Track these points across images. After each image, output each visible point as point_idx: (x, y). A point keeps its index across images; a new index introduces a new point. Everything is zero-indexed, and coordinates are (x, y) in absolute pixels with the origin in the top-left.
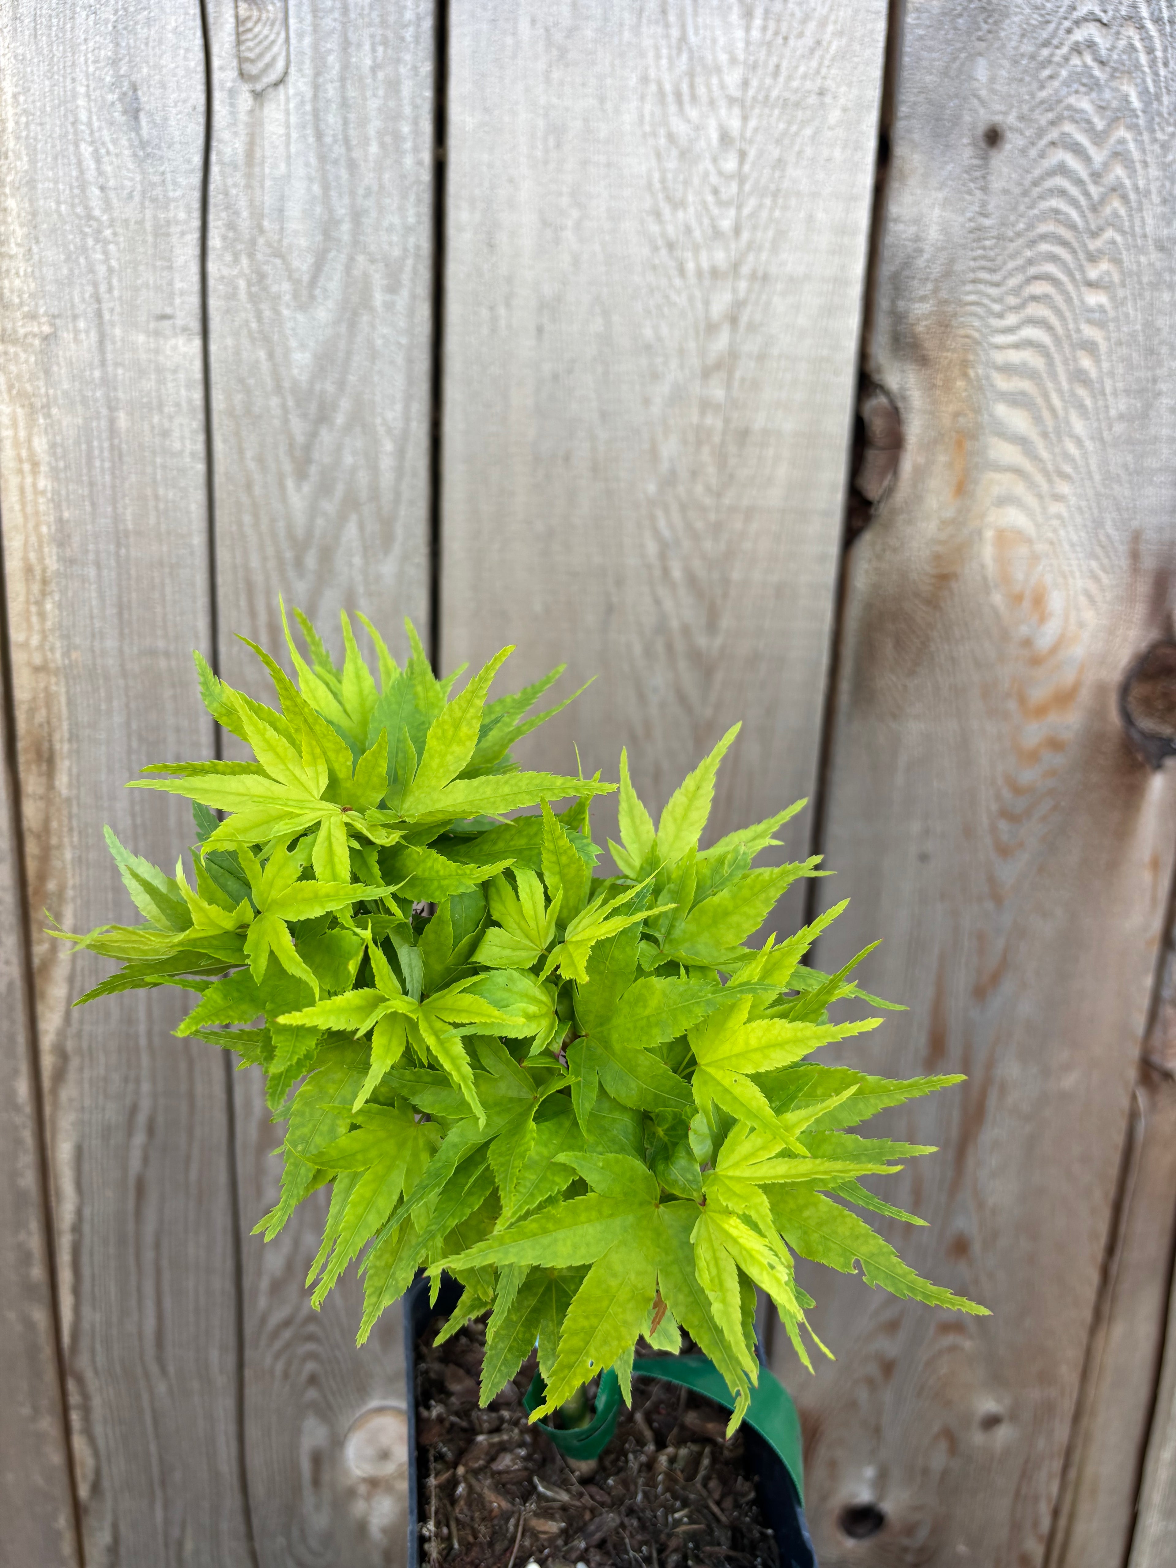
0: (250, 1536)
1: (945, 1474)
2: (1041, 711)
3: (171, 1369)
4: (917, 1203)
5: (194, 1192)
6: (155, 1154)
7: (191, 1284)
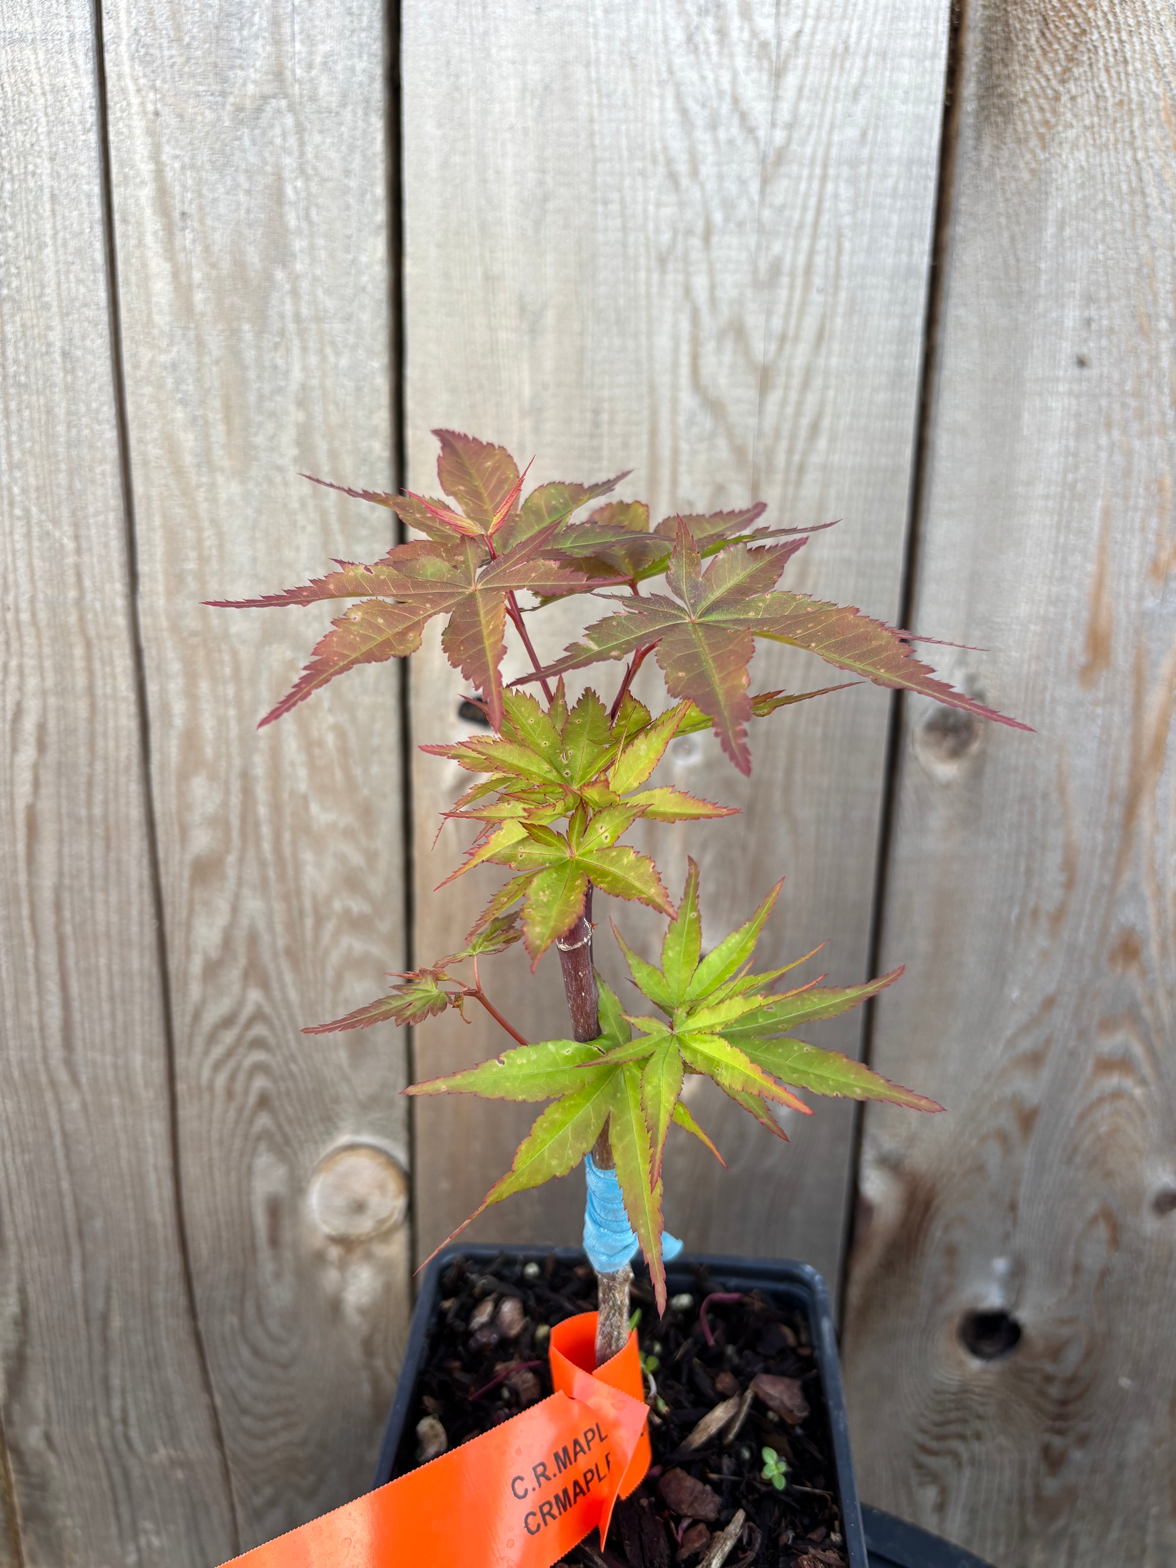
0: (192, 1311)
1: (1104, 1273)
3: (84, 1079)
4: (1069, 885)
5: (100, 831)
6: (47, 777)
7: (102, 961)
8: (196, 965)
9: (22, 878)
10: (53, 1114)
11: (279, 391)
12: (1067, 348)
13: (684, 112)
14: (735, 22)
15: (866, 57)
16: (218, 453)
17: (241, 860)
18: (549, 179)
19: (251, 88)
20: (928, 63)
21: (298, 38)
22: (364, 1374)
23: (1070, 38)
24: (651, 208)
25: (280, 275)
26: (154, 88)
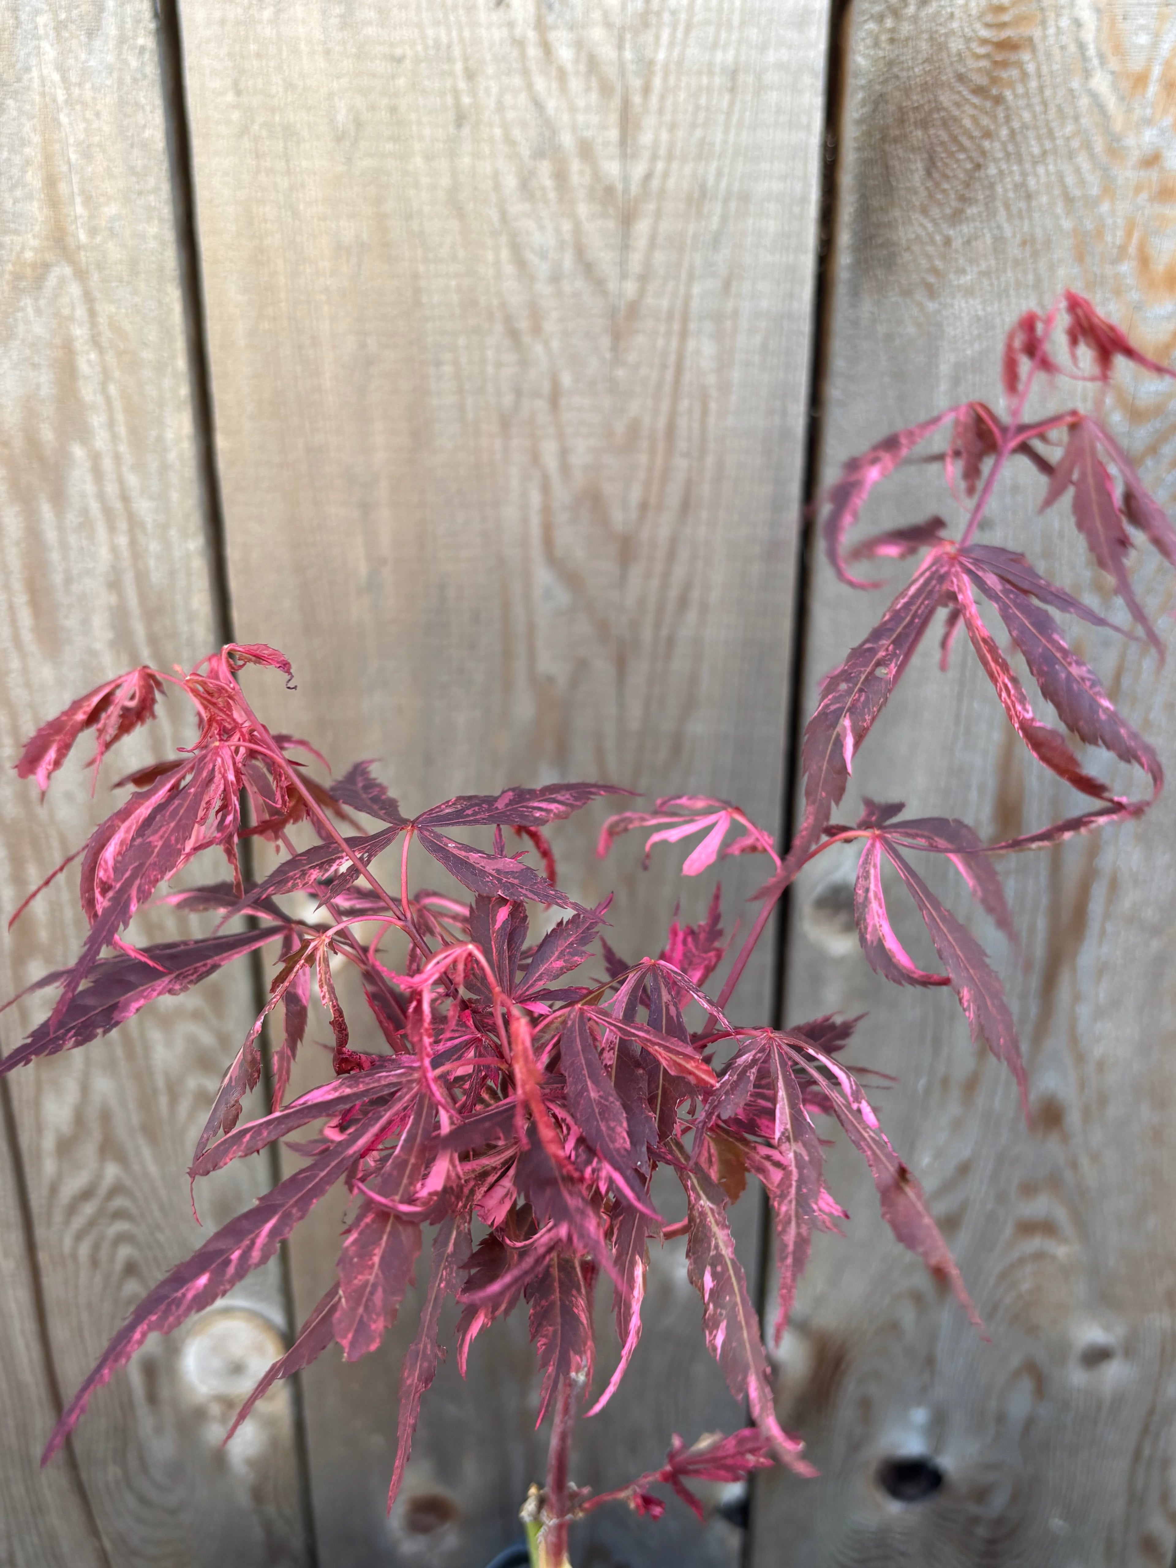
1: (1030, 1423)
8: (49, 1143)
11: (87, 572)
13: (521, 263)
14: (575, 166)
15: (726, 200)
16: (27, 637)
18: (371, 341)
19: (29, 255)
20: (796, 210)
21: (78, 200)
22: (255, 1519)
23: (962, 175)
24: (490, 370)
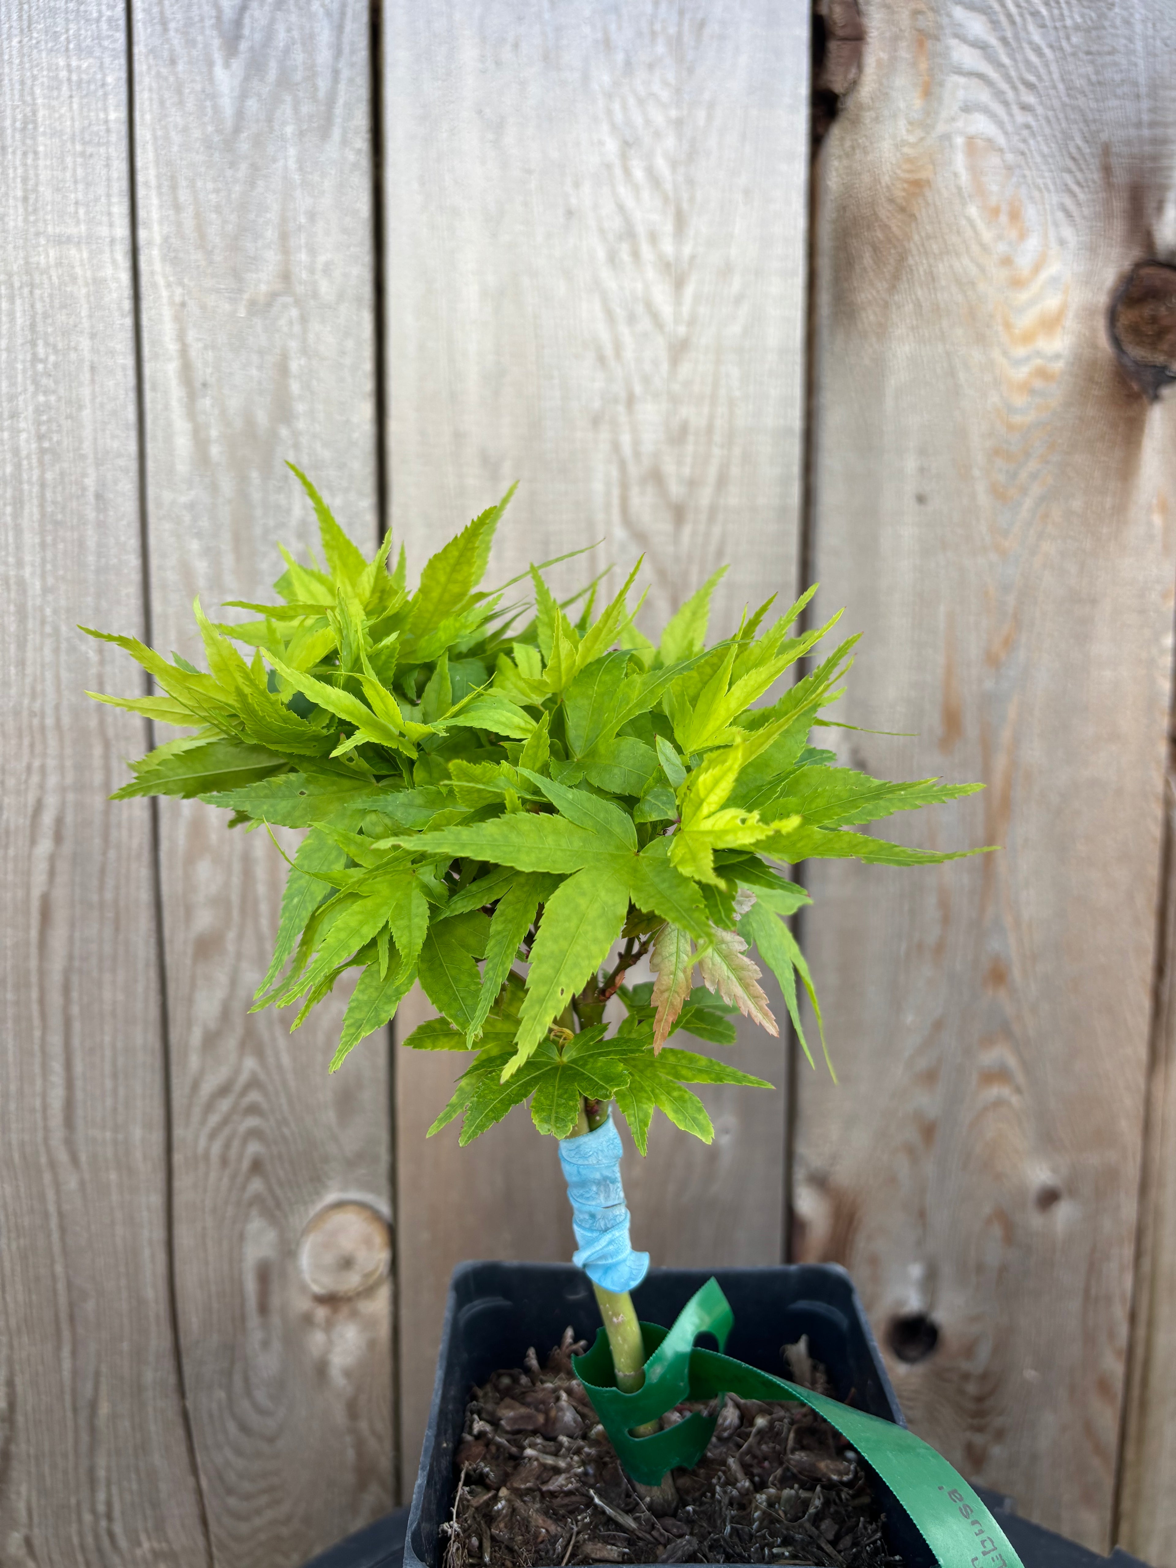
0: (181, 1390)
1: (1003, 1269)
2: (1028, 338)
3: (83, 1157)
4: (946, 920)
5: (110, 915)
6: (62, 866)
7: (107, 1039)
8: (196, 1037)
9: (33, 963)
10: (51, 1195)
11: (282, 525)
12: (910, 489)
13: (609, 312)
14: (645, 248)
17: (240, 937)
18: (504, 360)
19: (263, 287)
21: (303, 250)
22: (348, 1439)
23: (893, 262)
24: (586, 383)
25: (284, 432)
26: (181, 284)
